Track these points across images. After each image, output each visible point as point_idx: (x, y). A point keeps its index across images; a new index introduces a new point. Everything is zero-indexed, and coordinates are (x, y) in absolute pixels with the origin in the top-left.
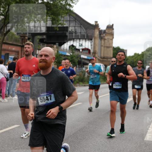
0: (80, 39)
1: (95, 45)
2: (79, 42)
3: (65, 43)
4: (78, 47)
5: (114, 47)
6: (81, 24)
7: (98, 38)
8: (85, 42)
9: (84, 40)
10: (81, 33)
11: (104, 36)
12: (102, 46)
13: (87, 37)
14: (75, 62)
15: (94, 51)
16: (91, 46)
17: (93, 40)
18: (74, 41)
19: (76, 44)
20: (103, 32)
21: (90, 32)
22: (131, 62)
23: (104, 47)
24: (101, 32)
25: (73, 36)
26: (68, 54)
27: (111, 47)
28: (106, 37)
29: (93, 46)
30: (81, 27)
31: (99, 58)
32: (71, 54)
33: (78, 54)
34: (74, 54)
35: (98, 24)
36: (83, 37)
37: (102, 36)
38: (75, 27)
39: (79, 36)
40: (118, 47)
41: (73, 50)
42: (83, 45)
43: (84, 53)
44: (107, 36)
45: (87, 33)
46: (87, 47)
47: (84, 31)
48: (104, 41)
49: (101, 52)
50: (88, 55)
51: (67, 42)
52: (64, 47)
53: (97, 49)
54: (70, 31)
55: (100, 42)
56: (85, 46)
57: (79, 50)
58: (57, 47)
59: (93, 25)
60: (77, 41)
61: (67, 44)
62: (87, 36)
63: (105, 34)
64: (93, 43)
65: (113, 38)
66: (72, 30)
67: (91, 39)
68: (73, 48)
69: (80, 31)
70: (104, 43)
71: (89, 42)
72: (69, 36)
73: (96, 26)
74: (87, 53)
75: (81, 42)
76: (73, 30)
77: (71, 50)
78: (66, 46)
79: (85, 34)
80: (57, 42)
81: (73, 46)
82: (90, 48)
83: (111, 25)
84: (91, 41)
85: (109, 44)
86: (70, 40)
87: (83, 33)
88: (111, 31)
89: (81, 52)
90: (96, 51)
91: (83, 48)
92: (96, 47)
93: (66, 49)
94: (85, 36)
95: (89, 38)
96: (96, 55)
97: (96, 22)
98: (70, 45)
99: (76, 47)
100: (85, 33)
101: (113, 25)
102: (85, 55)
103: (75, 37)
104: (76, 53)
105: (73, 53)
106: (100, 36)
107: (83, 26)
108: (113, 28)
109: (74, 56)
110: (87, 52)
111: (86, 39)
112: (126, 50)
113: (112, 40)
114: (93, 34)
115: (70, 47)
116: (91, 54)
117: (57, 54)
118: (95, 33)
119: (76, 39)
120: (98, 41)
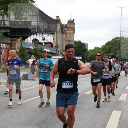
0: (42, 33)
1: (57, 39)
2: (41, 36)
3: (29, 36)
4: (41, 41)
5: (75, 41)
6: (43, 19)
7: (60, 33)
8: (48, 36)
9: (47, 34)
10: (43, 27)
11: (66, 31)
12: (64, 40)
13: (49, 32)
14: (39, 55)
15: (56, 45)
16: (54, 40)
17: (55, 34)
18: (37, 35)
19: (39, 38)
20: (64, 27)
21: (52, 27)
22: (92, 55)
23: (66, 41)
24: (62, 27)
25: (36, 30)
26: (31, 47)
27: (73, 41)
28: (68, 32)
29: (55, 40)
30: (43, 21)
31: (61, 51)
32: (34, 48)
33: (41, 47)
34: (37, 48)
35: (60, 19)
36: (45, 32)
37: (64, 30)
38: (37, 21)
39: (41, 30)
40: (79, 41)
41: (36, 43)
42: (46, 38)
43: (46, 47)
44: (69, 30)
45: (50, 27)
46: (49, 41)
47: (46, 25)
48: (66, 35)
49: (63, 46)
50: (51, 49)
51: (30, 36)
52: (27, 41)
53: (59, 43)
54: (33, 26)
55: (62, 36)
56: (48, 39)
57: (42, 44)
58: (20, 40)
59: (55, 19)
60: (40, 35)
61: (30, 38)
62: (49, 30)
63: (67, 28)
64: (55, 37)
65: (75, 32)
66: (34, 24)
67: (54, 34)
68: (37, 42)
69: (42, 26)
70: (66, 37)
71: (52, 36)
72: (32, 30)
73: (58, 21)
74: (50, 47)
75: (44, 36)
76: (36, 25)
77: (35, 44)
78: (29, 40)
79: (47, 29)
80: (21, 36)
81: (36, 39)
82: (52, 42)
83: (72, 20)
84: (53, 35)
85: (71, 38)
86: (33, 34)
87: (45, 28)
88: (72, 26)
89: (44, 46)
90: (58, 45)
91: (46, 41)
92: (59, 40)
93: (30, 43)
94: (47, 30)
95: (51, 32)
96: (59, 49)
97: (58, 17)
98: (33, 39)
99: (39, 41)
100: (47, 27)
101: (74, 19)
102: (48, 49)
103: (37, 31)
104: (40, 46)
105: (36, 46)
106: (61, 31)
107: (45, 21)
108: (74, 23)
109: (38, 50)
110: (50, 45)
111: (48, 33)
112: (87, 44)
113: (73, 34)
114: (55, 28)
115: (33, 41)
116: (54, 47)
117: (21, 47)
118: (57, 27)
119: (39, 33)
120: (60, 35)
